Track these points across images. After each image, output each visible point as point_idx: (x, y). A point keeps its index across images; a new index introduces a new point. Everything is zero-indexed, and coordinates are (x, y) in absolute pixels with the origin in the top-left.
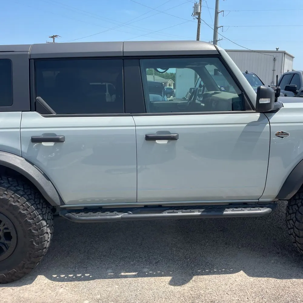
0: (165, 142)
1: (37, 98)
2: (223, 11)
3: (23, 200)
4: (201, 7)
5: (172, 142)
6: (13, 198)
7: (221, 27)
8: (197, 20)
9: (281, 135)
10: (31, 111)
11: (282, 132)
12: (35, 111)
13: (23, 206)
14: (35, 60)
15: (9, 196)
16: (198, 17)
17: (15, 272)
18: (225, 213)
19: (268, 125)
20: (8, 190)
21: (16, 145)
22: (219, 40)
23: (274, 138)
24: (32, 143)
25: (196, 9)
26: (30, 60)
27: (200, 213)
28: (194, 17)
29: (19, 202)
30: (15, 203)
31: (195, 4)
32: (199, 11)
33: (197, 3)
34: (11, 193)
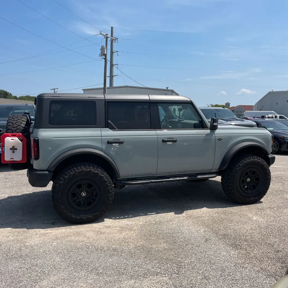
0: (171, 143)
1: (109, 121)
2: (117, 52)
3: (105, 173)
4: (107, 49)
5: (174, 143)
6: (101, 172)
7: (116, 64)
8: (104, 60)
9: (220, 139)
10: (105, 128)
11: (220, 138)
12: (108, 128)
13: (105, 177)
14: (108, 102)
16: (104, 58)
17: (98, 214)
18: (198, 177)
19: (214, 135)
20: (98, 168)
21: (99, 145)
22: (115, 76)
23: (217, 141)
24: (108, 144)
25: (103, 51)
26: (105, 102)
27: (187, 178)
28: (101, 58)
29: (103, 174)
30: (101, 175)
31: (102, 47)
32: (106, 53)
33: (103, 46)
34: (99, 170)
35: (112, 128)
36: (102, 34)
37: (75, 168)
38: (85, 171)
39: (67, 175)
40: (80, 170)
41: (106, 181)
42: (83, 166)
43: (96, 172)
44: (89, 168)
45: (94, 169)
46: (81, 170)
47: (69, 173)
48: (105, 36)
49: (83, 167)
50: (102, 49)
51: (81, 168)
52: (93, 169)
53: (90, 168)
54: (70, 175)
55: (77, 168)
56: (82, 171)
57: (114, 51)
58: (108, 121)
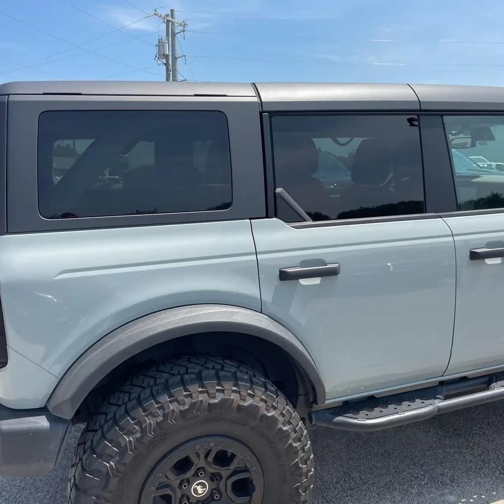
0: (498, 261)
1: (279, 190)
2: (184, 56)
3: (281, 402)
4: (169, 45)
6: (265, 402)
10: (267, 217)
12: (276, 216)
13: (283, 415)
14: (272, 114)
15: (257, 399)
16: (165, 62)
20: (254, 386)
21: (249, 289)
24: (281, 281)
25: (161, 48)
26: (261, 114)
28: (159, 62)
29: (275, 408)
30: (268, 410)
31: (159, 40)
32: (168, 53)
33: (162, 39)
34: (259, 391)
35: (291, 217)
36: (157, 14)
37: (165, 398)
38: (205, 404)
39: (130, 433)
40: (184, 404)
41: (286, 435)
42: (197, 385)
43: (249, 402)
44: (218, 391)
45: (239, 392)
46: (188, 401)
47: (139, 423)
48: (164, 18)
49: (195, 388)
50: (160, 45)
51: (186, 396)
52: (234, 391)
53: (222, 391)
54: (143, 431)
55: (171, 396)
56: (193, 405)
57: (178, 56)
58: (275, 189)
